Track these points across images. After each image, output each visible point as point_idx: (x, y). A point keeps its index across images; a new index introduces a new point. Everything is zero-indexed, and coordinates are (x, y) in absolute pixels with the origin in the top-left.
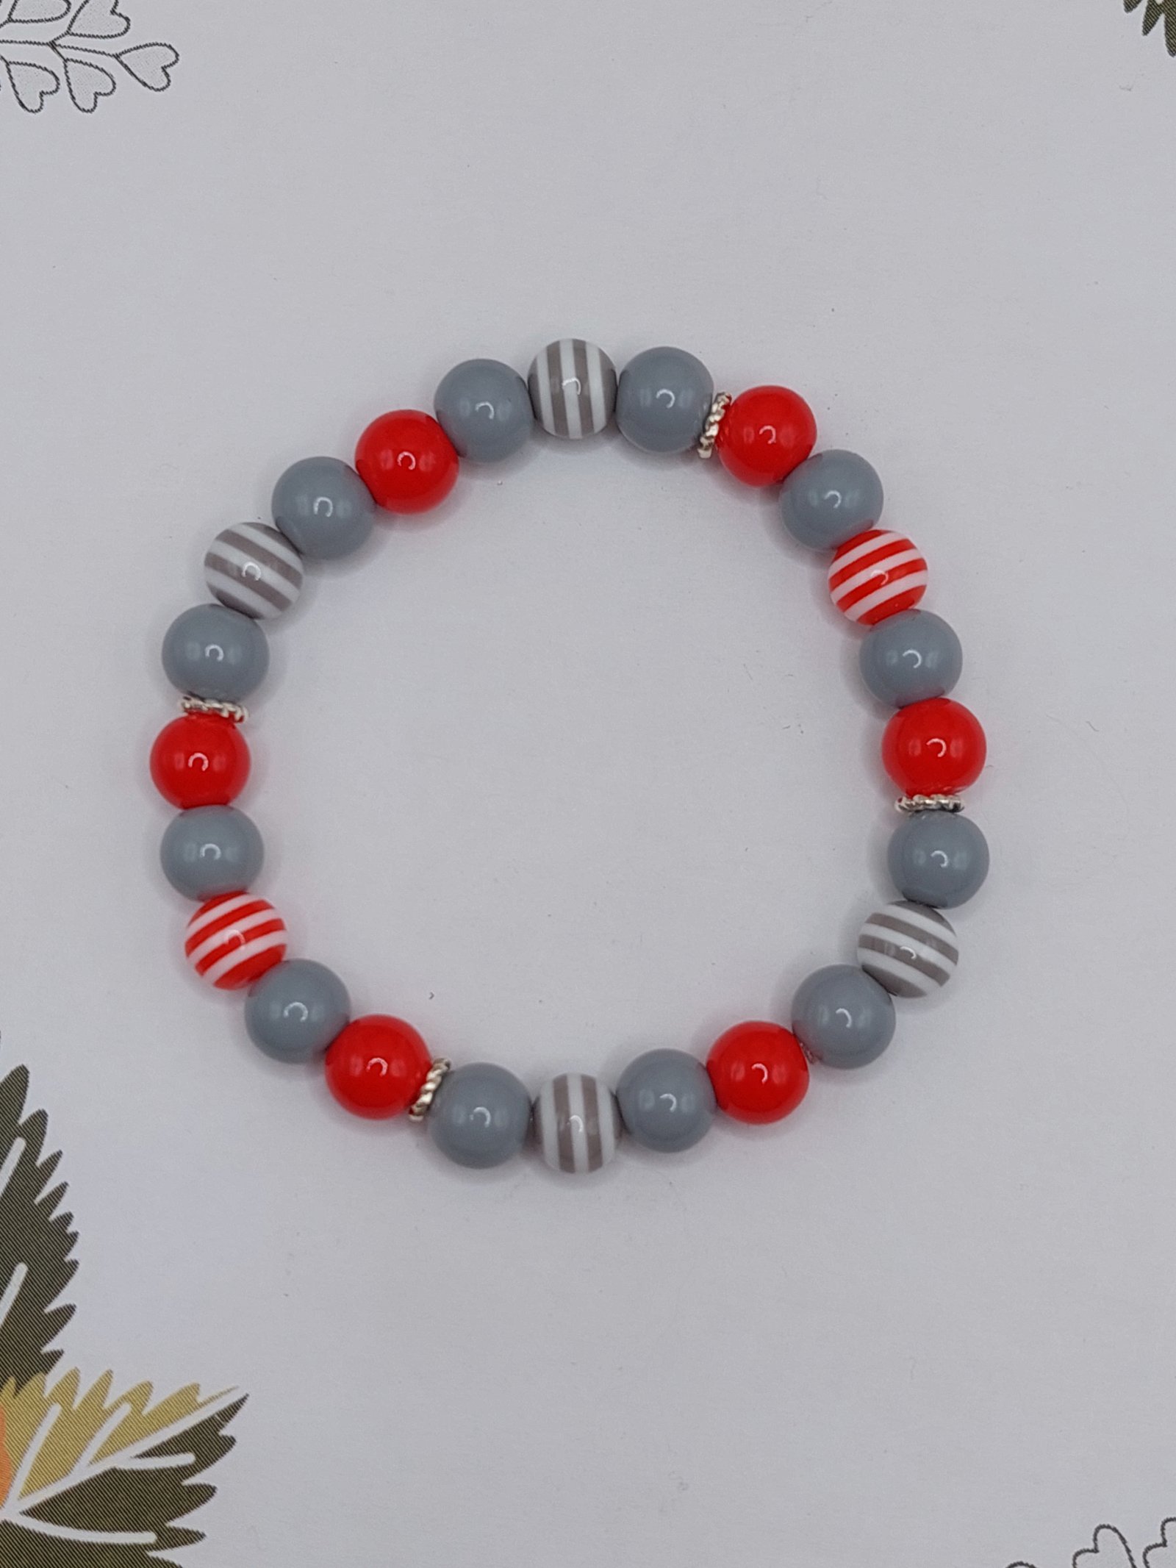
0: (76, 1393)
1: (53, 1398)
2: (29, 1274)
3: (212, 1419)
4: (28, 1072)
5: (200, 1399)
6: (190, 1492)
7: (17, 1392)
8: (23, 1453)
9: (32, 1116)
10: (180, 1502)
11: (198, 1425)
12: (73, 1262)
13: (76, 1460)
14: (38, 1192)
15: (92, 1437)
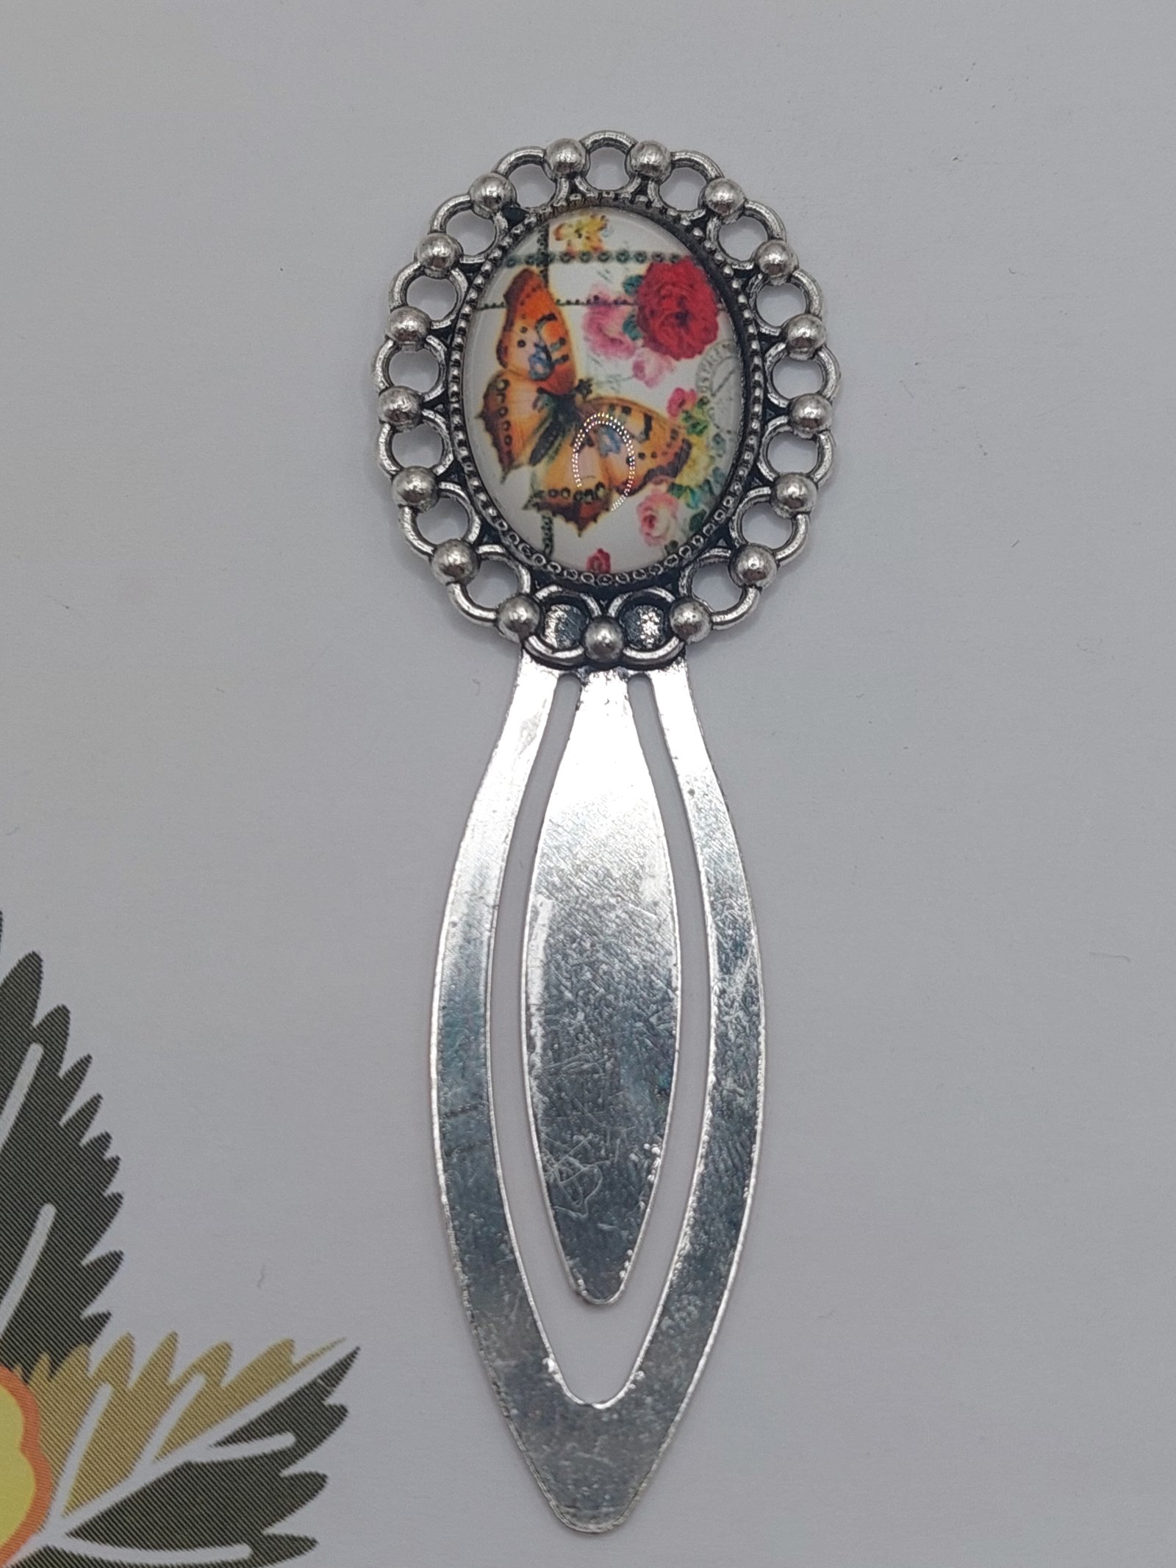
0: (132, 1368)
1: (101, 1377)
2: (58, 1217)
3: (314, 1383)
4: (41, 960)
5: (296, 1360)
6: (293, 1485)
7: (51, 1376)
8: (65, 1454)
9: (49, 1015)
10: (279, 1499)
11: (296, 1395)
12: (114, 1195)
13: (137, 1456)
14: (64, 1110)
15: (156, 1423)
